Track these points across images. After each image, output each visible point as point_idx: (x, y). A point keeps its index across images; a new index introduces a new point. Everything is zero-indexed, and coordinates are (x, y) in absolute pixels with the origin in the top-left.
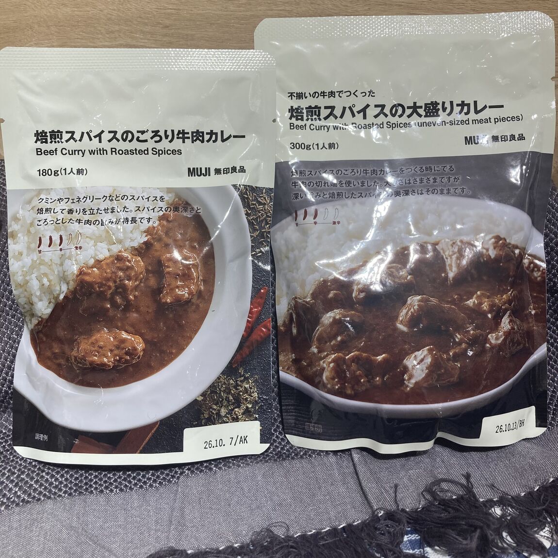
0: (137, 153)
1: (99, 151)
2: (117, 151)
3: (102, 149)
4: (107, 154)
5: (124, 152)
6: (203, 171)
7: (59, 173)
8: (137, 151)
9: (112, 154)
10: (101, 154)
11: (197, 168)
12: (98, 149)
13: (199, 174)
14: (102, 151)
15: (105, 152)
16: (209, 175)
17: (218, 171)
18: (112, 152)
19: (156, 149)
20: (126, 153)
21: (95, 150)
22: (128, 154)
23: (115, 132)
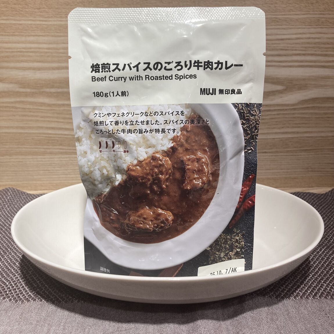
0: (164, 78)
1: (136, 78)
2: (150, 78)
3: (138, 76)
4: (142, 80)
5: (155, 78)
6: (211, 91)
7: (108, 95)
8: (164, 77)
9: (146, 80)
10: (138, 80)
11: (207, 89)
12: (136, 76)
13: (208, 93)
14: (139, 78)
15: (141, 78)
16: (215, 94)
17: (221, 91)
18: (146, 78)
19: (178, 75)
20: (156, 79)
21: (133, 77)
22: (158, 79)
23: (149, 64)
